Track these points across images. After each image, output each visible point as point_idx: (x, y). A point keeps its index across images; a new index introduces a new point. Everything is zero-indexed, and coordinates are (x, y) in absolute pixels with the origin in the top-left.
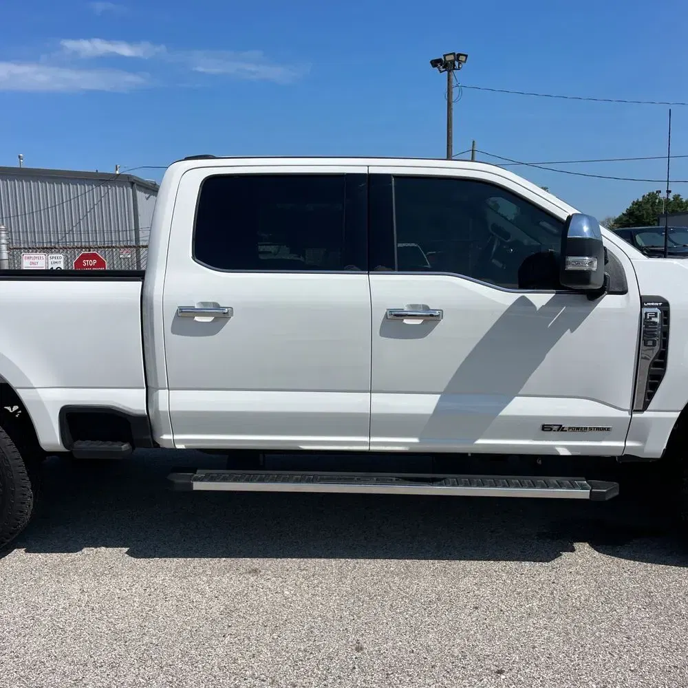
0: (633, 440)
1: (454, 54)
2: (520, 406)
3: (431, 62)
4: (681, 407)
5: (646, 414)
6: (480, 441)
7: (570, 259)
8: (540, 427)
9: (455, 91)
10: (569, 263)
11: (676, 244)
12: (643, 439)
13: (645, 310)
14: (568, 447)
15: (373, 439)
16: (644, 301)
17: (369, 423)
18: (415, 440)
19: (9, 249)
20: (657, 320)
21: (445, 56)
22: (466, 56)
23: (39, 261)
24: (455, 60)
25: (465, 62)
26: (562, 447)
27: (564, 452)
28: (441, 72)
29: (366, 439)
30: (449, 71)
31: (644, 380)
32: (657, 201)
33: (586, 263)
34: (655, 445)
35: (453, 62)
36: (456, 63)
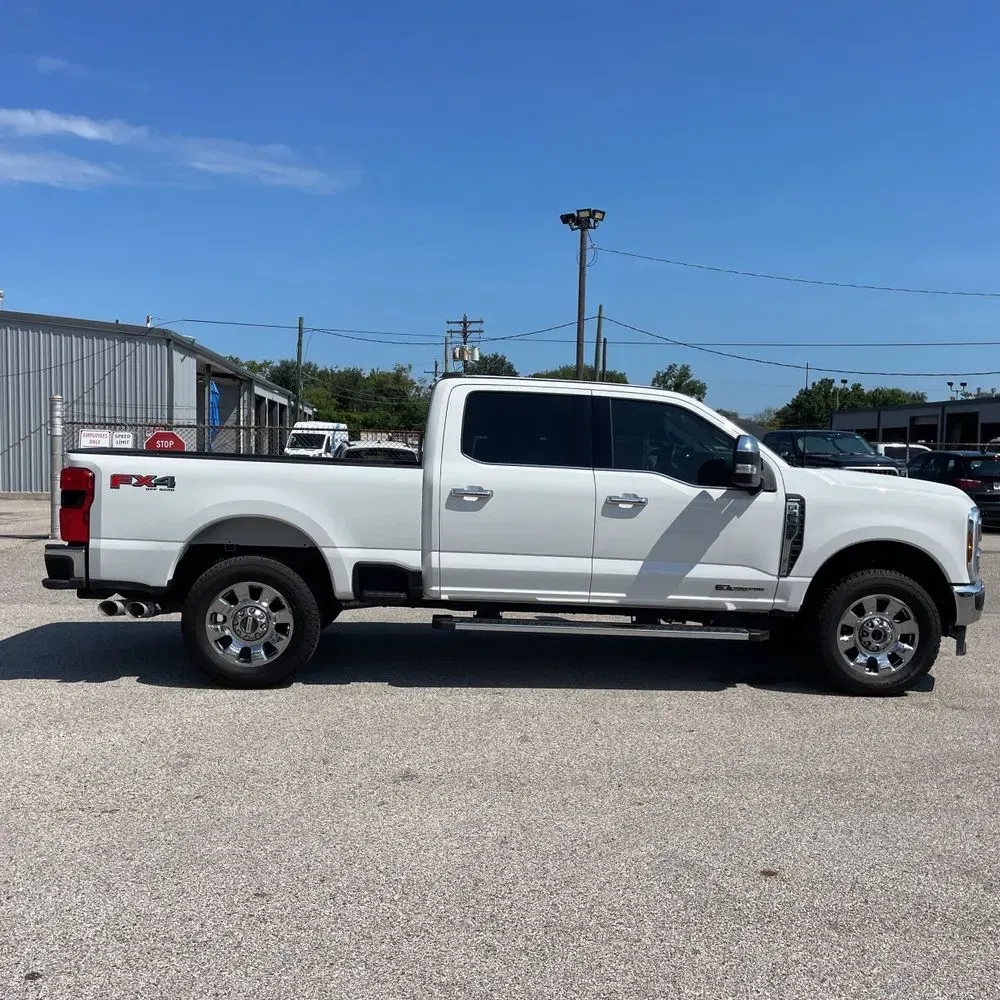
0: (780, 598)
1: (589, 210)
2: (700, 571)
3: (562, 217)
4: (814, 574)
5: (789, 579)
6: (671, 597)
7: (739, 465)
8: (714, 586)
9: (589, 254)
10: (737, 468)
11: (842, 452)
12: (786, 597)
13: (789, 504)
14: (735, 603)
15: (592, 594)
16: (788, 497)
17: (591, 581)
18: (624, 595)
19: (63, 423)
20: (797, 511)
21: (578, 211)
22: (604, 213)
23: (102, 439)
24: (590, 217)
25: (602, 220)
26: (730, 603)
27: (731, 607)
28: (573, 230)
29: (587, 594)
30: (583, 230)
31: (787, 554)
32: (832, 391)
33: (749, 468)
34: (795, 602)
35: (587, 220)
36: (592, 220)
